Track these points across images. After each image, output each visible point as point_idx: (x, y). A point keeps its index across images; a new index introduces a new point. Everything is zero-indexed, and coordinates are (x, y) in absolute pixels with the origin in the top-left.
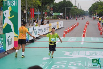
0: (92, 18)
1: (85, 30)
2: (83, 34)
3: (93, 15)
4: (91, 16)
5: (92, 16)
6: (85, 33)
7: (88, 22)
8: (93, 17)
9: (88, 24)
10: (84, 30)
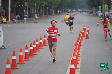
0: (96, 18)
1: (77, 57)
2: (71, 69)
3: (100, 7)
4: (94, 10)
5: (98, 10)
6: (76, 66)
7: (84, 29)
8: (100, 13)
9: (84, 38)
10: (74, 55)
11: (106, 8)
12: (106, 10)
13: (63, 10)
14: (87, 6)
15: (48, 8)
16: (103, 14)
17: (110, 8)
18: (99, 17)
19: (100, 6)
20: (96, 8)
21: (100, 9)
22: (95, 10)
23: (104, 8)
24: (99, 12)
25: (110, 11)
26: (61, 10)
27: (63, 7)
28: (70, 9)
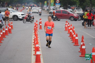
11: (52, 3)
12: (52, 5)
13: (14, 4)
14: (34, 1)
15: (1, 3)
16: (49, 8)
17: (56, 3)
18: (45, 11)
19: (46, 1)
20: (43, 3)
21: (46, 4)
22: (41, 5)
23: (49, 3)
24: (45, 6)
25: (56, 5)
26: (12, 5)
27: (14, 3)
28: (19, 4)
